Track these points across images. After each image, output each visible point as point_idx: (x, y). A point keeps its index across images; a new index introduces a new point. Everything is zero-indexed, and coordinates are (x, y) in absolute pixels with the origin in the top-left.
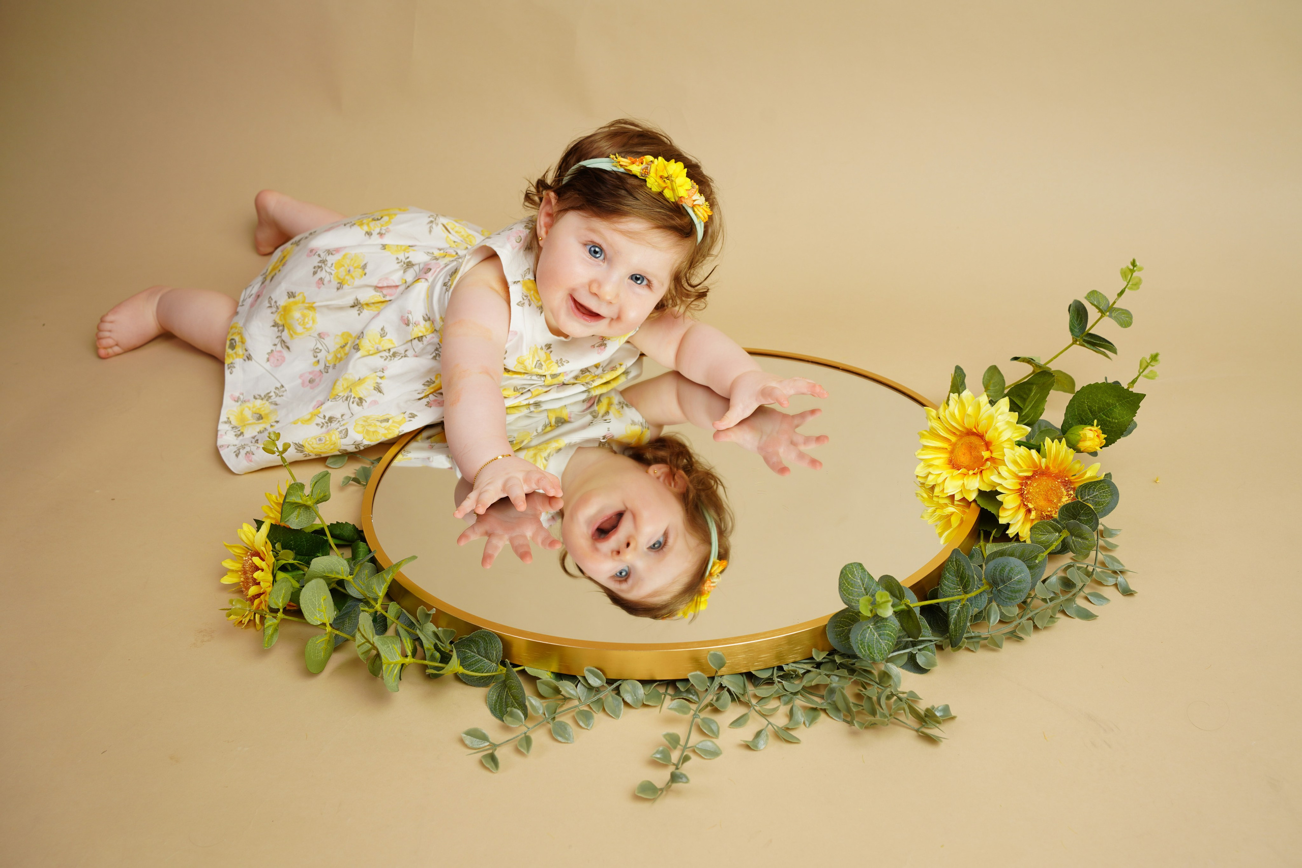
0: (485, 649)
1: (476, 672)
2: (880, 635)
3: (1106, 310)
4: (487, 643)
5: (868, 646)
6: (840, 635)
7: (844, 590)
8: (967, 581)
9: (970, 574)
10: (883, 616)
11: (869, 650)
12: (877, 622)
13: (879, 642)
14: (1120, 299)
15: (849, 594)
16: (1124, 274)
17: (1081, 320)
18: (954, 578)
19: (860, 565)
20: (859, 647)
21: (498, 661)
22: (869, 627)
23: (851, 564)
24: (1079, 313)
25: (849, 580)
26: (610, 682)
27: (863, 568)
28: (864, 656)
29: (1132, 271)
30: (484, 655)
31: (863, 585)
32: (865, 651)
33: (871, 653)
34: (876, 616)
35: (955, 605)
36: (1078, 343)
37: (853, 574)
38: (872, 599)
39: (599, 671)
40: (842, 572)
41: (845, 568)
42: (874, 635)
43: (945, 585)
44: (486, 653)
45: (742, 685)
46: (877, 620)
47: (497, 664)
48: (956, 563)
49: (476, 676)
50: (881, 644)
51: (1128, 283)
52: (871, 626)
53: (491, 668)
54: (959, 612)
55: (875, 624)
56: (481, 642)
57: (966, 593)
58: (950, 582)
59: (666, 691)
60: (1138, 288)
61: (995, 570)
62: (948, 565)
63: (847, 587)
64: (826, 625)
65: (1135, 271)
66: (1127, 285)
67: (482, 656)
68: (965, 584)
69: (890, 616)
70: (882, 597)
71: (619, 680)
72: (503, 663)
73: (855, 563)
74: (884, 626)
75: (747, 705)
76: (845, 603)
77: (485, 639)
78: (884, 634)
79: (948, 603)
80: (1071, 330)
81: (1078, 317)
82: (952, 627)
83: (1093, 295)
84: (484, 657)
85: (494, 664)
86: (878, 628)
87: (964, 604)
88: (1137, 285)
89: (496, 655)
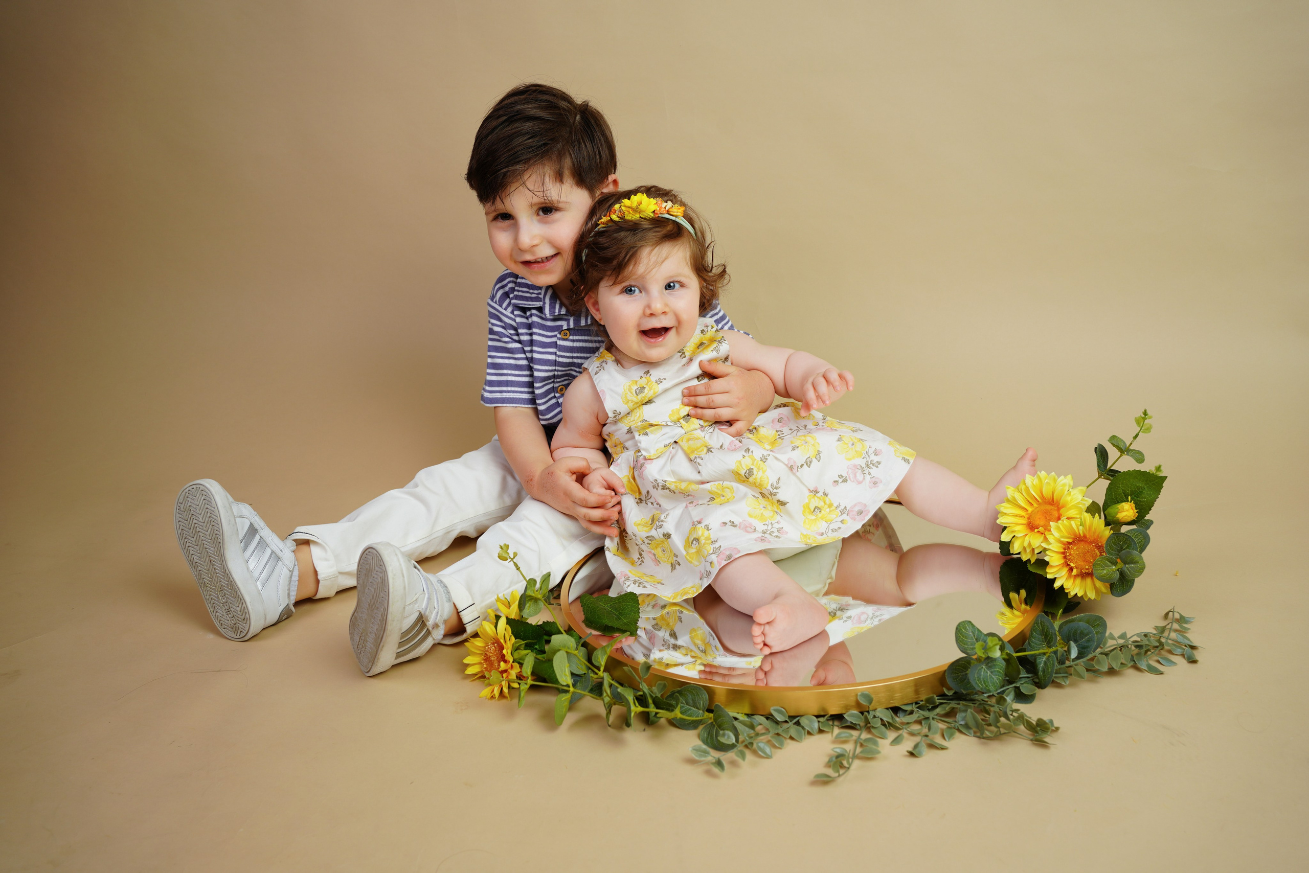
0: (693, 700)
1: (689, 716)
2: (992, 672)
3: (1124, 450)
4: (694, 695)
5: (984, 681)
6: (956, 679)
7: (960, 641)
8: (1050, 638)
9: (1053, 632)
10: (993, 657)
11: (985, 684)
12: (988, 663)
13: (992, 677)
14: (1135, 441)
15: (964, 644)
16: (1138, 421)
17: (1104, 460)
18: (1040, 636)
19: (970, 622)
20: (977, 683)
21: (704, 709)
22: (983, 668)
23: (963, 622)
24: (1102, 453)
25: (963, 633)
26: (792, 717)
27: (972, 624)
28: (982, 689)
29: (1144, 419)
30: (692, 705)
31: (974, 636)
32: (982, 685)
33: (987, 686)
34: (988, 658)
35: (1042, 657)
36: (1103, 477)
37: (965, 629)
38: (985, 644)
39: (783, 709)
40: (957, 629)
41: (959, 625)
42: (987, 673)
43: (1033, 643)
44: (694, 701)
45: (891, 717)
46: (989, 661)
47: (703, 711)
48: (1041, 624)
49: (689, 720)
50: (994, 679)
51: (1141, 428)
52: (984, 667)
53: (699, 714)
54: (1045, 663)
55: (986, 665)
56: (689, 695)
57: (1050, 647)
58: (1037, 639)
59: (833, 723)
60: (1150, 432)
61: (1069, 632)
62: (1035, 626)
63: (962, 639)
64: (945, 671)
65: (1146, 419)
66: (1141, 430)
67: (690, 706)
68: (1049, 640)
69: (998, 658)
70: (992, 642)
71: (798, 716)
72: (710, 711)
73: (966, 621)
74: (994, 665)
75: (897, 729)
76: (962, 651)
77: (692, 692)
78: (995, 671)
79: (1035, 656)
80: (1099, 466)
81: (1102, 457)
82: (1041, 673)
83: (1114, 440)
84: (692, 706)
85: (701, 712)
86: (989, 668)
87: (1049, 656)
88: (1148, 430)
89: (703, 704)
